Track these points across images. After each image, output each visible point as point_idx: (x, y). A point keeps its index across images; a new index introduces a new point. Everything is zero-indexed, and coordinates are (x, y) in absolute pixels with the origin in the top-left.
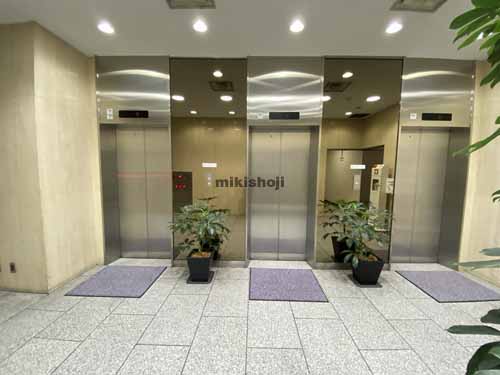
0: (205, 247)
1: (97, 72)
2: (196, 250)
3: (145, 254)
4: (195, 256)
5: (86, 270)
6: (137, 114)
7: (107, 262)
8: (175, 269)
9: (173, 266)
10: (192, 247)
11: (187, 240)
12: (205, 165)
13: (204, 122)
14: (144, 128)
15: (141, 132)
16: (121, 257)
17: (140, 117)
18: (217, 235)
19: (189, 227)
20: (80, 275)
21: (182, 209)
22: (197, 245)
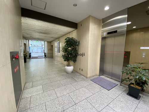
0: (138, 84)
1: (103, 23)
2: (133, 84)
3: (110, 77)
4: (132, 86)
5: (94, 76)
6: (113, 32)
7: (99, 75)
8: (121, 86)
9: (121, 85)
10: (131, 82)
11: (128, 78)
12: (142, 48)
13: (139, 30)
14: (115, 36)
15: (114, 38)
16: (103, 75)
17: (114, 33)
18: (145, 81)
19: (130, 73)
20: (93, 76)
21: (128, 66)
22: (133, 82)
